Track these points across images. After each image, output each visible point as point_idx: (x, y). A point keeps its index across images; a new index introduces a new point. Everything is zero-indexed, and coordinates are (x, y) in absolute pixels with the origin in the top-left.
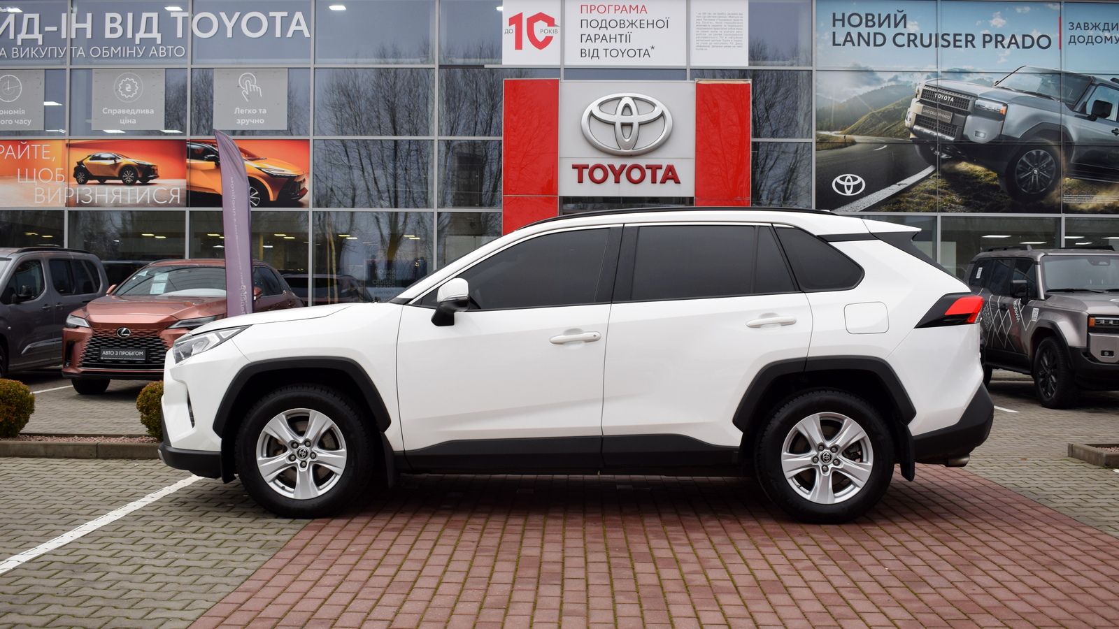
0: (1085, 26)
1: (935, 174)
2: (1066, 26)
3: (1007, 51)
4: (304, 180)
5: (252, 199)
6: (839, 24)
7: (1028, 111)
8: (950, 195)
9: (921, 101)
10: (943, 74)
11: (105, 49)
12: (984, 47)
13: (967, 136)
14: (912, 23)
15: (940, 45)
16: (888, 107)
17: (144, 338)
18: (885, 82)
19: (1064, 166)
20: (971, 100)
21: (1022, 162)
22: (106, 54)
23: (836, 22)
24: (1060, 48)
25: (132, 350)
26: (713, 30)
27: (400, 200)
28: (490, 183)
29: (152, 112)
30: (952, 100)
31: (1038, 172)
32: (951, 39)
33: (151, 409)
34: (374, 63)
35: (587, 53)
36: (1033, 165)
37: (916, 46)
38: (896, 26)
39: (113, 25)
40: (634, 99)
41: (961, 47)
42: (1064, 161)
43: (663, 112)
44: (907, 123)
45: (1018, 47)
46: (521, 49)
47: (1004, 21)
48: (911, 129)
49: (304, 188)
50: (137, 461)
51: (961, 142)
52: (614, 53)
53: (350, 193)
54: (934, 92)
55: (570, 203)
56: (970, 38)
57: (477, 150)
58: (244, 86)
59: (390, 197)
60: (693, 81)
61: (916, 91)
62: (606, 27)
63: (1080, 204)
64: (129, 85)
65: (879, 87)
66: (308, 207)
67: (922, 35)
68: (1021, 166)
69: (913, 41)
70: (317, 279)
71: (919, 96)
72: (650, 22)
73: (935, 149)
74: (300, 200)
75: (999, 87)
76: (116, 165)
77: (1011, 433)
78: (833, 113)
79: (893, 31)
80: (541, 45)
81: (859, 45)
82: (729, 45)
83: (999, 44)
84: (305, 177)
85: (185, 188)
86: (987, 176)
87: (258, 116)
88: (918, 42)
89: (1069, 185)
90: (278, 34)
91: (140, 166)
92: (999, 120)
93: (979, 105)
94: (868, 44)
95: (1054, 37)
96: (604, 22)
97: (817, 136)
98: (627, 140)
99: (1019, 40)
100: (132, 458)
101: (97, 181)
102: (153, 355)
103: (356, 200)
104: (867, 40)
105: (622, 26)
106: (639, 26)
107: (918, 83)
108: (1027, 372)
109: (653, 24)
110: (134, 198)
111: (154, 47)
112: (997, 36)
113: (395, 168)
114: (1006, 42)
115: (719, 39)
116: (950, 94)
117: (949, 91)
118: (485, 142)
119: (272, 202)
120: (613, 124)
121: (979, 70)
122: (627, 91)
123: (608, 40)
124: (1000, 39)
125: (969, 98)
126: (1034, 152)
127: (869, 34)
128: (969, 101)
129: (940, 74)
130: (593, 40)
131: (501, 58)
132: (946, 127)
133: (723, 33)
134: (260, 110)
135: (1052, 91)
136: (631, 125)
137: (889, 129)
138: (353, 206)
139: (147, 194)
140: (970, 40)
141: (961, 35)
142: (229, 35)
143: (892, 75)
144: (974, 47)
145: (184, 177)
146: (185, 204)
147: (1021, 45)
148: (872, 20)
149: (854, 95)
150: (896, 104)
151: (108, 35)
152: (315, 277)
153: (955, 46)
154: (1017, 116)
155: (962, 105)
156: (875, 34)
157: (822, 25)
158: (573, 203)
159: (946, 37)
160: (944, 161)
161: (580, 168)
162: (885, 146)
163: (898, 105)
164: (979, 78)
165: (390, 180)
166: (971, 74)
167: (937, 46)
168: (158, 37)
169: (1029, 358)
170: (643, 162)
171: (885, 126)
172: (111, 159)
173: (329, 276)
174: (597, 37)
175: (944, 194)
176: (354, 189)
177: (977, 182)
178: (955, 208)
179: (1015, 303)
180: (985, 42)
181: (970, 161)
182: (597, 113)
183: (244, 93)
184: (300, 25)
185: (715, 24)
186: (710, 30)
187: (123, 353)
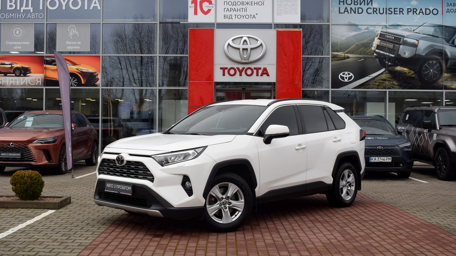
0: (454, 5)
1: (385, 72)
2: (445, 5)
3: (418, 16)
4: (98, 74)
5: (74, 83)
6: (342, 3)
7: (429, 43)
8: (392, 82)
9: (379, 39)
10: (389, 26)
11: (7, 15)
12: (408, 14)
13: (400, 54)
14: (375, 3)
15: (388, 13)
16: (364, 41)
17: (20, 148)
18: (363, 30)
19: (445, 68)
20: (402, 38)
21: (425, 66)
22: (7, 17)
23: (340, 3)
24: (443, 15)
25: (15, 153)
26: (284, 6)
27: (144, 84)
28: (184, 76)
29: (29, 43)
30: (393, 38)
31: (433, 71)
32: (393, 10)
33: (17, 184)
34: (132, 21)
35: (227, 16)
36: (430, 67)
37: (377, 14)
38: (368, 4)
39: (11, 4)
40: (248, 37)
41: (397, 14)
42: (444, 66)
43: (261, 43)
44: (373, 49)
45: (423, 14)
46: (197, 15)
47: (417, 2)
48: (375, 51)
49: (98, 78)
50: (10, 209)
51: (397, 57)
52: (239, 17)
53: (122, 80)
54: (385, 35)
55: (219, 85)
56: (401, 10)
57: (178, 61)
58: (71, 32)
59: (139, 82)
60: (275, 29)
61: (377, 34)
62: (235, 5)
63: (452, 85)
64: (18, 31)
65: (360, 32)
66: (99, 86)
67: (379, 8)
68: (425, 68)
69: (376, 11)
70: (103, 119)
71: (378, 36)
72: (256, 2)
73: (386, 61)
74: (96, 83)
75: (414, 32)
76: (12, 67)
77: (428, 194)
78: (339, 44)
79: (367, 7)
80: (206, 13)
81: (351, 13)
82: (291, 13)
83: (414, 13)
84: (98, 73)
85: (43, 78)
86: (409, 72)
87: (77, 45)
88: (378, 12)
89: (447, 77)
90: (86, 8)
91: (23, 68)
92: (415, 47)
93: (406, 41)
94: (355, 13)
95: (440, 9)
96: (235, 2)
97: (332, 54)
98: (245, 56)
99: (424, 11)
100: (7, 208)
101: (3, 75)
102: (25, 156)
103: (124, 83)
104: (354, 11)
105: (243, 4)
106: (250, 4)
107: (378, 31)
108: (431, 163)
109: (257, 3)
110: (20, 82)
111: (29, 14)
112: (414, 9)
113: (141, 69)
114: (418, 12)
115: (287, 10)
116: (392, 35)
117: (392, 34)
118: (181, 57)
119: (83, 84)
120: (239, 49)
121: (406, 24)
122: (245, 34)
123: (237, 11)
124: (415, 10)
125: (401, 37)
126: (431, 62)
127: (355, 8)
128: (401, 38)
129: (388, 26)
130: (230, 11)
131: (188, 19)
132: (391, 51)
133: (289, 8)
134: (78, 42)
135: (439, 34)
136: (247, 49)
137: (365, 51)
138: (123, 86)
139: (26, 80)
140: (401, 11)
141: (397, 8)
142: (64, 8)
143: (366, 27)
144: (403, 14)
145: (43, 73)
146: (43, 85)
147: (424, 13)
148: (357, 2)
149: (349, 36)
150: (368, 40)
151: (8, 8)
152: (102, 118)
153: (395, 14)
154: (423, 46)
155: (398, 40)
156: (358, 8)
157: (334, 4)
158: (220, 85)
159: (390, 10)
160: (390, 66)
161: (223, 69)
162: (363, 59)
163: (369, 40)
164: (406, 28)
165: (139, 75)
166: (402, 27)
167: (386, 13)
168: (31, 9)
169: (432, 157)
170: (252, 66)
171: (363, 50)
172: (10, 64)
173: (109, 118)
174: (232, 9)
175: (390, 81)
176: (123, 79)
177: (405, 76)
178: (395, 87)
179: (425, 131)
180: (408, 12)
181: (402, 66)
182: (231, 44)
183: (71, 35)
184: (96, 4)
185: (285, 4)
186: (283, 6)
187: (11, 154)
